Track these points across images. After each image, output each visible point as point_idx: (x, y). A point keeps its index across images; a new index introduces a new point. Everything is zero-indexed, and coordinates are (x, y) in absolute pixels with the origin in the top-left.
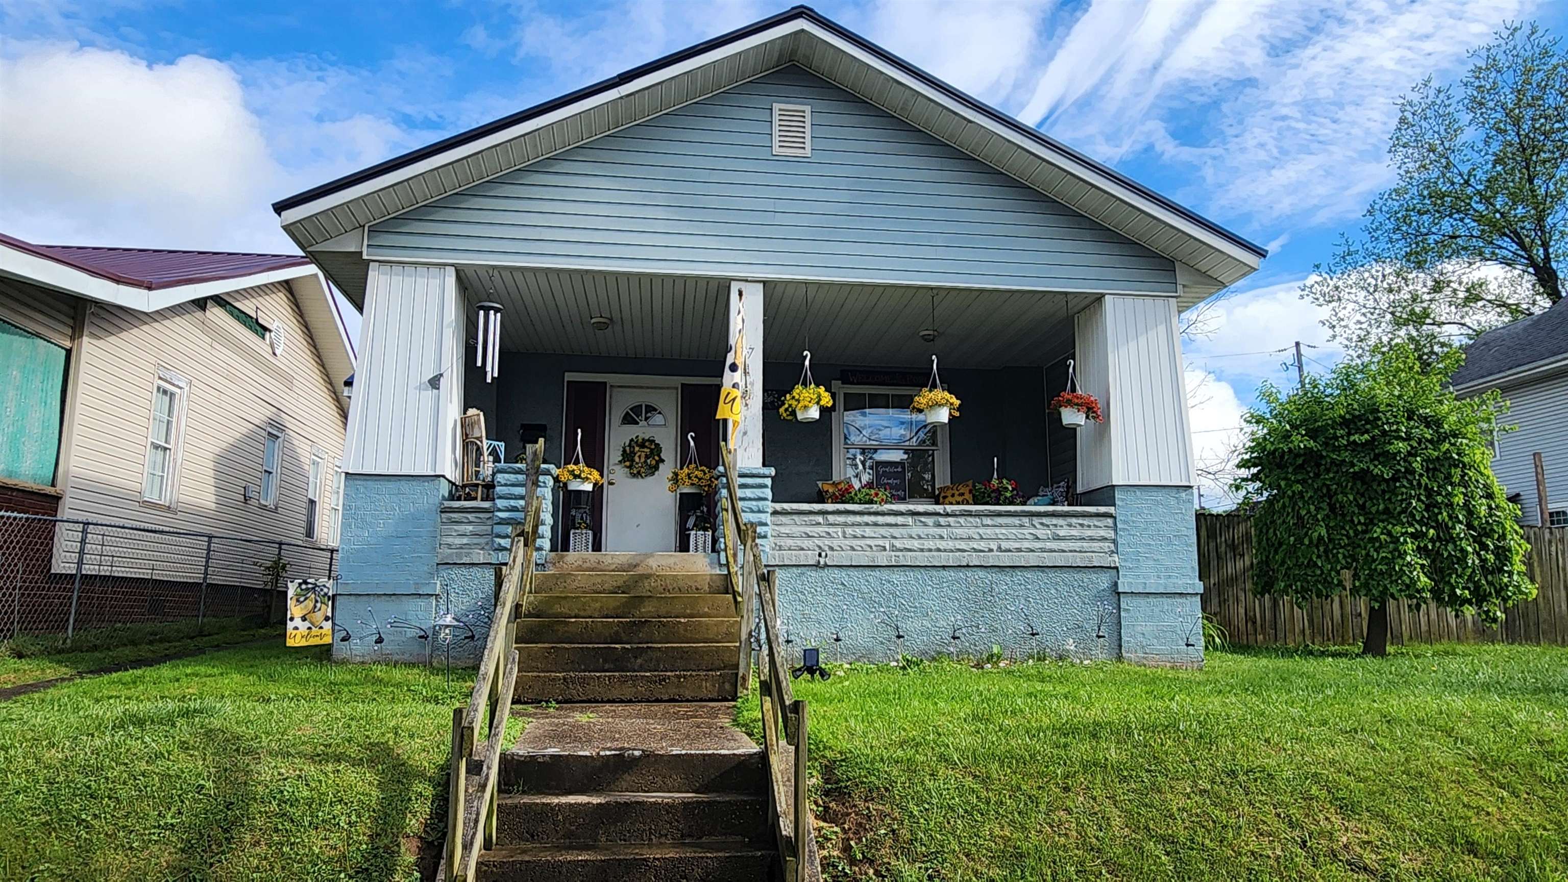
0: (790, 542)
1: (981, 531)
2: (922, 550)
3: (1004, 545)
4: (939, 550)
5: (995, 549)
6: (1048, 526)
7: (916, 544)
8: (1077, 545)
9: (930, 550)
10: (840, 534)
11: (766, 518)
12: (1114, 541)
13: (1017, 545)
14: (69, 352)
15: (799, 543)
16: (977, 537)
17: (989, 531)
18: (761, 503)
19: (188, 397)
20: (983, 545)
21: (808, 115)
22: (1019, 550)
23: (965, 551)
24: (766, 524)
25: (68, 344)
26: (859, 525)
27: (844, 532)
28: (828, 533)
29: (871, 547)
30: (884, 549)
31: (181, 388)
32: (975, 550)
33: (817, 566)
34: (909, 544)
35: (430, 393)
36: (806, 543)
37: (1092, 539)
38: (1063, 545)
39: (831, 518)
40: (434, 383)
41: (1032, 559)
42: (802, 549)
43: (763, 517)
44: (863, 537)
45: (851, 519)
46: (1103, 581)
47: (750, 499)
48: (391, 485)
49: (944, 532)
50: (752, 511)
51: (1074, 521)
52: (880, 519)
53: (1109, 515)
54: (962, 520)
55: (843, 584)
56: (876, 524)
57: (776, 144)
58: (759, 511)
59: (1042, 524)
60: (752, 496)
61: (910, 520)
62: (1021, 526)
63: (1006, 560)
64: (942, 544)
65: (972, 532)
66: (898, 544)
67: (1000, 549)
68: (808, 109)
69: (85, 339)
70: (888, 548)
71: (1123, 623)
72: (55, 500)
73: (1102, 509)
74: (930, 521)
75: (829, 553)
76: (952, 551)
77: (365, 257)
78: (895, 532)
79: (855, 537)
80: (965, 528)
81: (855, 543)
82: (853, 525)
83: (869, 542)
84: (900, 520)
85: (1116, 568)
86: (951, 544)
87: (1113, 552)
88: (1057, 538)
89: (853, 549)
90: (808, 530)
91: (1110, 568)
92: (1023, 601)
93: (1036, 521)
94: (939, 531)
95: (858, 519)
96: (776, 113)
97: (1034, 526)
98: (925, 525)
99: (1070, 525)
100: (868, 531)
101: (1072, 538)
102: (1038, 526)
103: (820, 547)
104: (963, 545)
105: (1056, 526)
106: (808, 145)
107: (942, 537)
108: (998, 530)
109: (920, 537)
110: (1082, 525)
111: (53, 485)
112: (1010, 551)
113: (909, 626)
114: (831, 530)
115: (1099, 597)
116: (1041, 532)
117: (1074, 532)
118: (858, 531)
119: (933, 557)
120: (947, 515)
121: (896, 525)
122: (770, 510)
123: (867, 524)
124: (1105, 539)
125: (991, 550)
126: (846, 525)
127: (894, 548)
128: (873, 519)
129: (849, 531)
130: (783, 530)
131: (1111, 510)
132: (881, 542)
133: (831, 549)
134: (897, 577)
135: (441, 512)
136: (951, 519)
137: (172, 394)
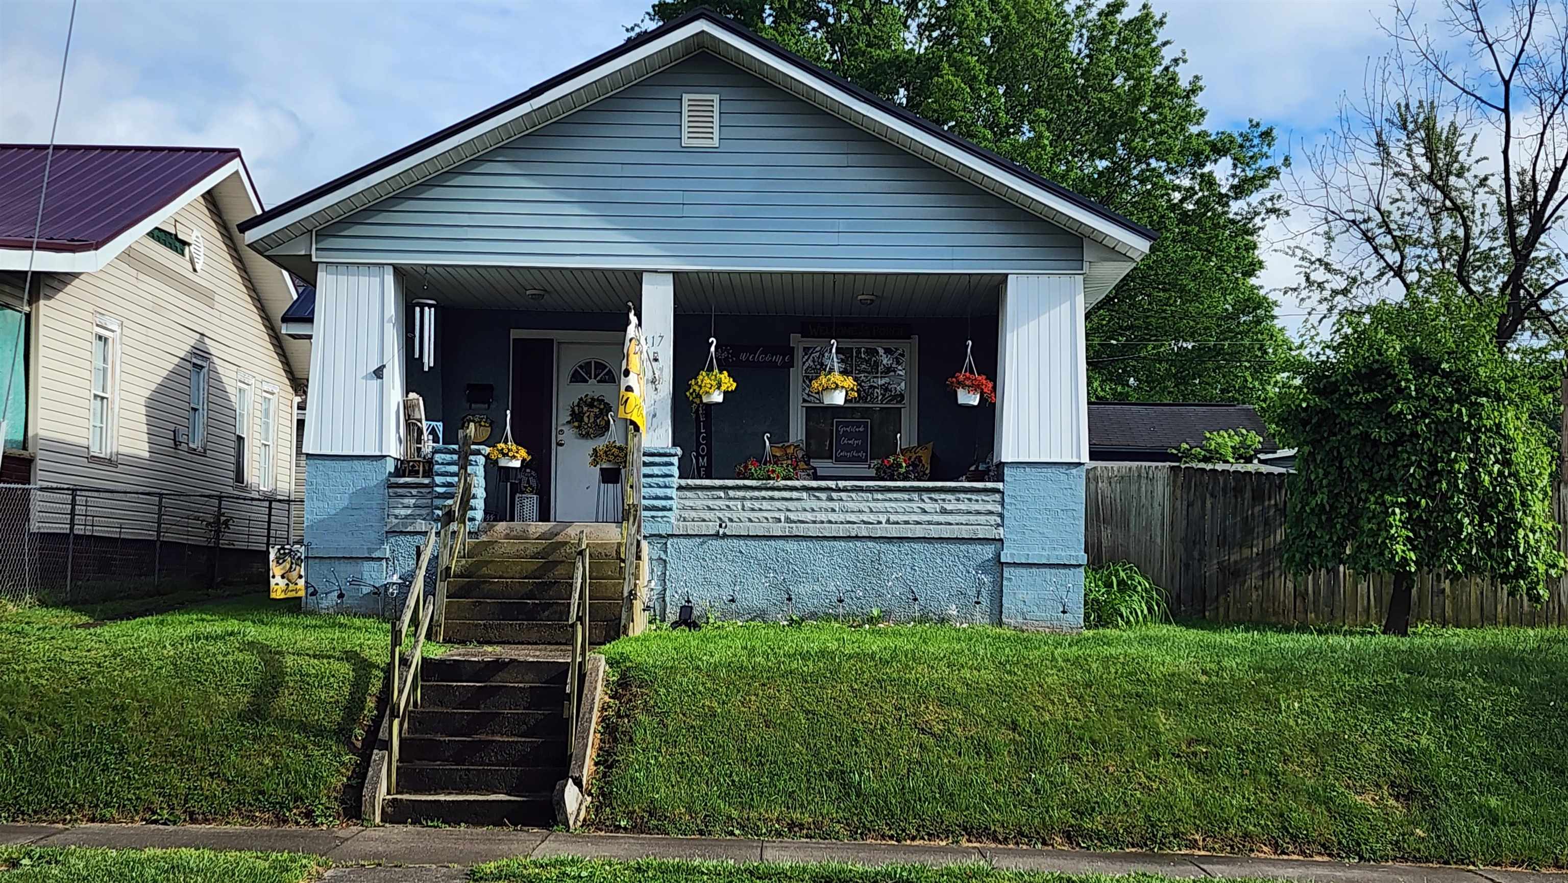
0: (693, 514)
1: (871, 505)
2: (814, 522)
3: (893, 518)
4: (830, 522)
5: (884, 522)
6: (936, 500)
7: (809, 516)
8: (963, 519)
9: (822, 522)
10: (740, 507)
11: (673, 493)
12: (1001, 516)
13: (905, 518)
15: (702, 515)
16: (867, 510)
17: (879, 505)
18: (667, 480)
20: (872, 518)
21: (716, 104)
22: (907, 523)
23: (854, 523)
24: (671, 498)
25: (27, 309)
26: (757, 498)
27: (743, 506)
28: (728, 506)
29: (767, 519)
30: (779, 520)
31: (113, 331)
32: (865, 523)
33: (717, 536)
34: (802, 516)
35: (375, 383)
36: (707, 515)
37: (978, 513)
38: (949, 518)
39: (731, 493)
40: (378, 373)
41: (919, 531)
42: (704, 520)
43: (668, 492)
44: (760, 510)
45: (749, 494)
46: (988, 552)
47: (657, 476)
48: (345, 464)
49: (836, 505)
50: (659, 486)
51: (962, 496)
52: (776, 494)
53: (996, 491)
54: (853, 495)
55: (741, 552)
56: (772, 498)
57: (685, 135)
58: (666, 487)
59: (931, 498)
60: (659, 473)
61: (804, 495)
62: (910, 500)
63: (893, 531)
64: (833, 517)
65: (863, 506)
66: (792, 516)
67: (888, 522)
68: (716, 98)
69: (42, 302)
70: (783, 519)
71: (1004, 591)
72: (28, 462)
73: (990, 485)
74: (823, 496)
75: (729, 524)
76: (842, 523)
77: (314, 259)
78: (791, 505)
79: (753, 510)
80: (855, 501)
81: (752, 515)
82: (751, 499)
83: (765, 514)
84: (795, 494)
85: (1001, 540)
86: (842, 517)
87: (998, 525)
88: (944, 511)
89: (750, 520)
90: (710, 503)
91: (995, 539)
92: (909, 570)
93: (925, 496)
94: (831, 504)
95: (756, 494)
96: (685, 103)
97: (923, 500)
98: (818, 499)
99: (958, 500)
100: (765, 505)
101: (959, 512)
102: (927, 500)
103: (720, 519)
104: (853, 517)
105: (944, 500)
106: (716, 136)
107: (833, 510)
108: (887, 504)
109: (813, 510)
110: (970, 500)
111: (25, 448)
112: (897, 523)
113: (802, 590)
114: (731, 503)
115: (982, 567)
116: (928, 506)
117: (962, 507)
118: (757, 505)
119: (824, 528)
120: (839, 490)
121: (791, 499)
122: (676, 486)
123: (764, 498)
124: (991, 513)
125: (880, 523)
126: (744, 498)
127: (788, 520)
128: (770, 493)
129: (748, 504)
130: (688, 503)
131: (1000, 485)
132: (777, 515)
133: (731, 520)
134: (791, 546)
135: (388, 487)
136: (843, 495)
137: (106, 339)
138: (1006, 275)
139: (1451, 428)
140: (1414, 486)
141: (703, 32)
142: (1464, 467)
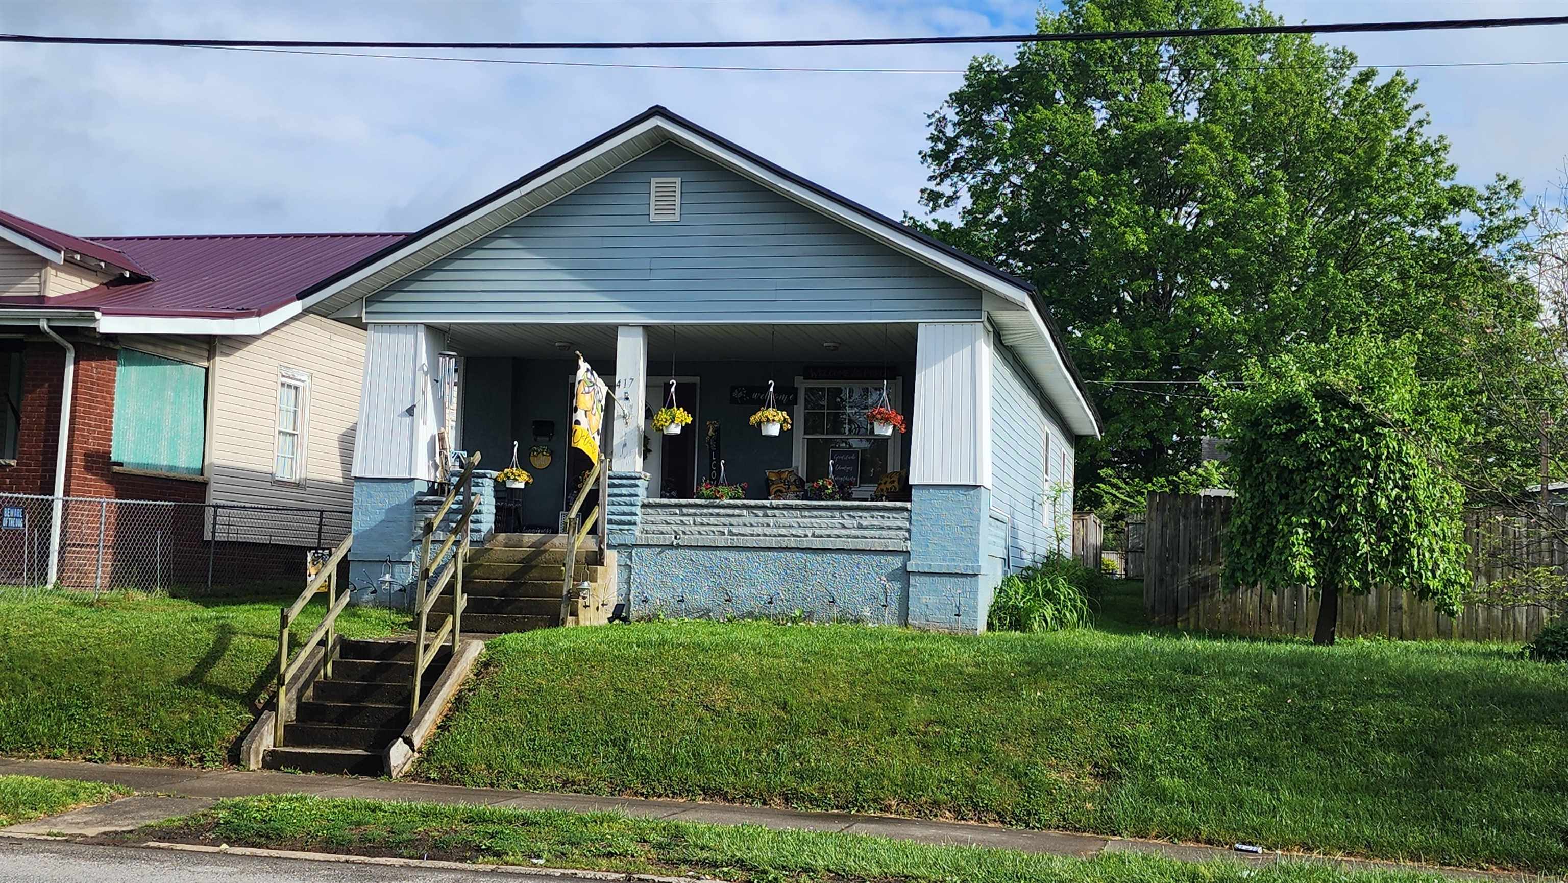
0: (654, 527)
1: (799, 521)
2: (752, 535)
3: (817, 532)
4: (765, 535)
5: (810, 535)
6: (854, 517)
7: (748, 530)
8: (877, 533)
9: (759, 535)
10: (692, 522)
11: (638, 510)
12: (909, 531)
13: (828, 532)
14: (207, 369)
15: (660, 528)
16: (796, 525)
17: (806, 521)
18: (632, 499)
19: (311, 388)
20: (800, 532)
21: (678, 185)
22: (829, 536)
23: (785, 536)
24: (636, 514)
25: (206, 364)
26: (706, 515)
27: (694, 521)
28: (682, 521)
29: (713, 532)
30: (723, 534)
31: (303, 381)
32: (794, 536)
33: (671, 546)
34: (742, 530)
35: (408, 419)
36: (665, 528)
37: (890, 528)
38: (866, 533)
39: (685, 510)
40: (410, 411)
41: (839, 544)
42: (663, 533)
43: (633, 509)
44: (708, 524)
45: (698, 511)
46: (896, 562)
47: (625, 496)
48: (383, 485)
49: (771, 521)
50: (626, 504)
51: (876, 514)
52: (722, 511)
53: (906, 509)
54: (785, 512)
55: (691, 560)
56: (718, 515)
57: (652, 212)
58: (632, 505)
59: (850, 516)
60: (626, 493)
61: (745, 512)
62: (832, 517)
63: (817, 544)
64: (768, 531)
65: (793, 522)
66: (735, 530)
67: (813, 535)
68: (678, 180)
69: (217, 359)
70: (726, 533)
71: (910, 596)
72: (204, 485)
73: (899, 504)
74: (760, 513)
75: (682, 536)
76: (775, 536)
77: (364, 321)
78: (733, 520)
79: (702, 524)
80: (785, 518)
81: (701, 528)
82: (701, 515)
83: (713, 528)
84: (737, 512)
85: (908, 552)
86: (776, 531)
87: (906, 539)
88: (860, 527)
89: (700, 533)
90: (668, 518)
91: (903, 551)
92: (830, 576)
93: (845, 514)
94: (766, 520)
95: (705, 511)
96: (653, 185)
97: (843, 517)
98: (757, 516)
99: (873, 517)
100: (713, 520)
101: (873, 527)
102: (846, 517)
103: (675, 531)
104: (783, 531)
105: (860, 517)
106: (678, 212)
107: (768, 525)
108: (813, 520)
109: (752, 525)
110: (883, 517)
111: (202, 474)
112: (821, 537)
113: (741, 592)
114: (685, 519)
115: (892, 577)
116: (848, 522)
117: (875, 522)
118: (705, 520)
119: (760, 540)
120: (773, 508)
121: (733, 515)
122: (640, 504)
123: (711, 515)
124: (900, 528)
125: (806, 536)
126: (695, 514)
127: (731, 533)
128: (717, 511)
129: (698, 520)
130: (650, 518)
131: (908, 505)
132: (721, 529)
133: (684, 533)
134: (733, 555)
135: (416, 504)
136: (776, 511)
137: (296, 388)
138: (918, 323)
139: (1353, 456)
140: (1318, 509)
141: (658, 126)
142: (1362, 491)
